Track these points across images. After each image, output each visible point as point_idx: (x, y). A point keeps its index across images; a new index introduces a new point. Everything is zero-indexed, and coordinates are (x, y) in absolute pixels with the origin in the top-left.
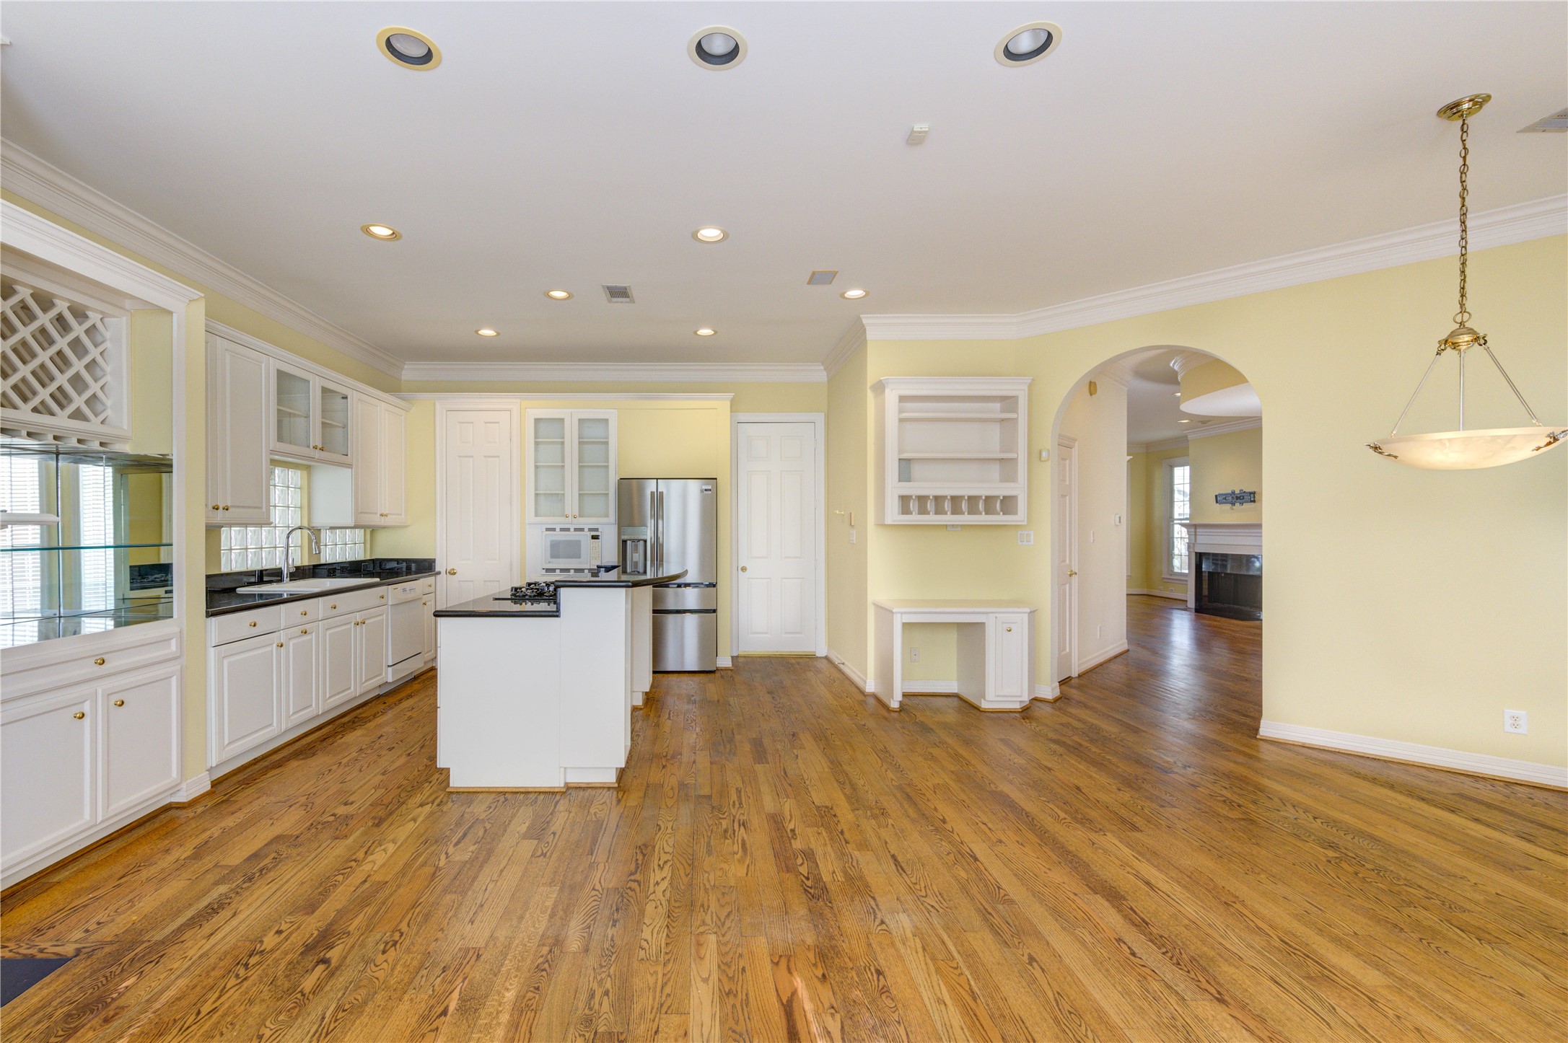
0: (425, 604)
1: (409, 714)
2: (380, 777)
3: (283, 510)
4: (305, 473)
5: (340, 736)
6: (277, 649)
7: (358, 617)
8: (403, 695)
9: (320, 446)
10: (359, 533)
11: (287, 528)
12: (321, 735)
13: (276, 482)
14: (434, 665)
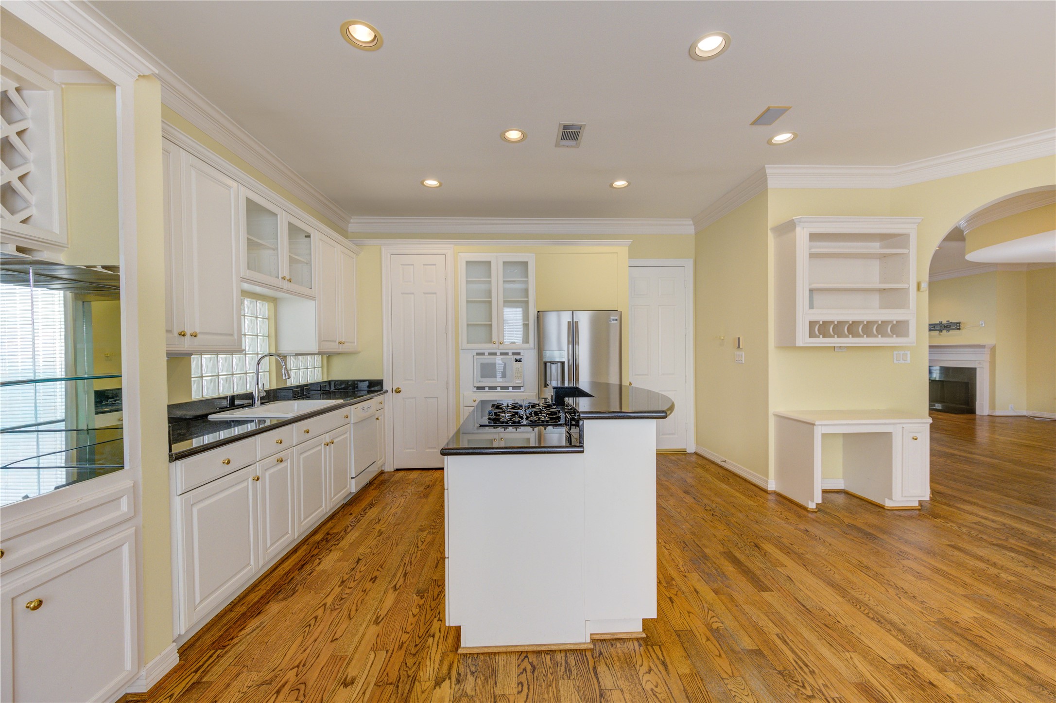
0: (377, 419)
1: (378, 527)
2: (374, 629)
3: (252, 339)
4: (272, 305)
5: (317, 561)
6: (253, 483)
7: (327, 438)
8: (364, 504)
9: (288, 278)
10: (318, 358)
11: (256, 356)
12: (297, 560)
13: (246, 312)
14: (383, 469)
